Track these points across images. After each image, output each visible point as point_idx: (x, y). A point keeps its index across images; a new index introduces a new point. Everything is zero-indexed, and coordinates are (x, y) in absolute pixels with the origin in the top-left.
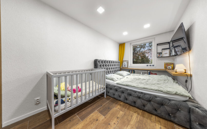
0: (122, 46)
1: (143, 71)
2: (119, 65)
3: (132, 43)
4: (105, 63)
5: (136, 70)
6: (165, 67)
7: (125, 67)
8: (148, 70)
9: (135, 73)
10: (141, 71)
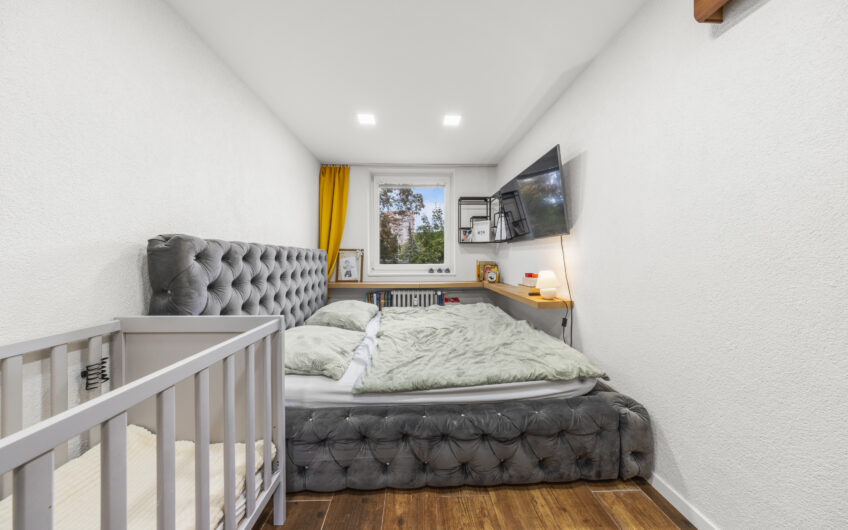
0: (332, 175)
1: (423, 293)
2: (322, 271)
3: (379, 174)
4: (253, 266)
5: (397, 289)
6: (479, 276)
7: (347, 278)
8: (436, 290)
9: (391, 305)
10: (413, 293)
